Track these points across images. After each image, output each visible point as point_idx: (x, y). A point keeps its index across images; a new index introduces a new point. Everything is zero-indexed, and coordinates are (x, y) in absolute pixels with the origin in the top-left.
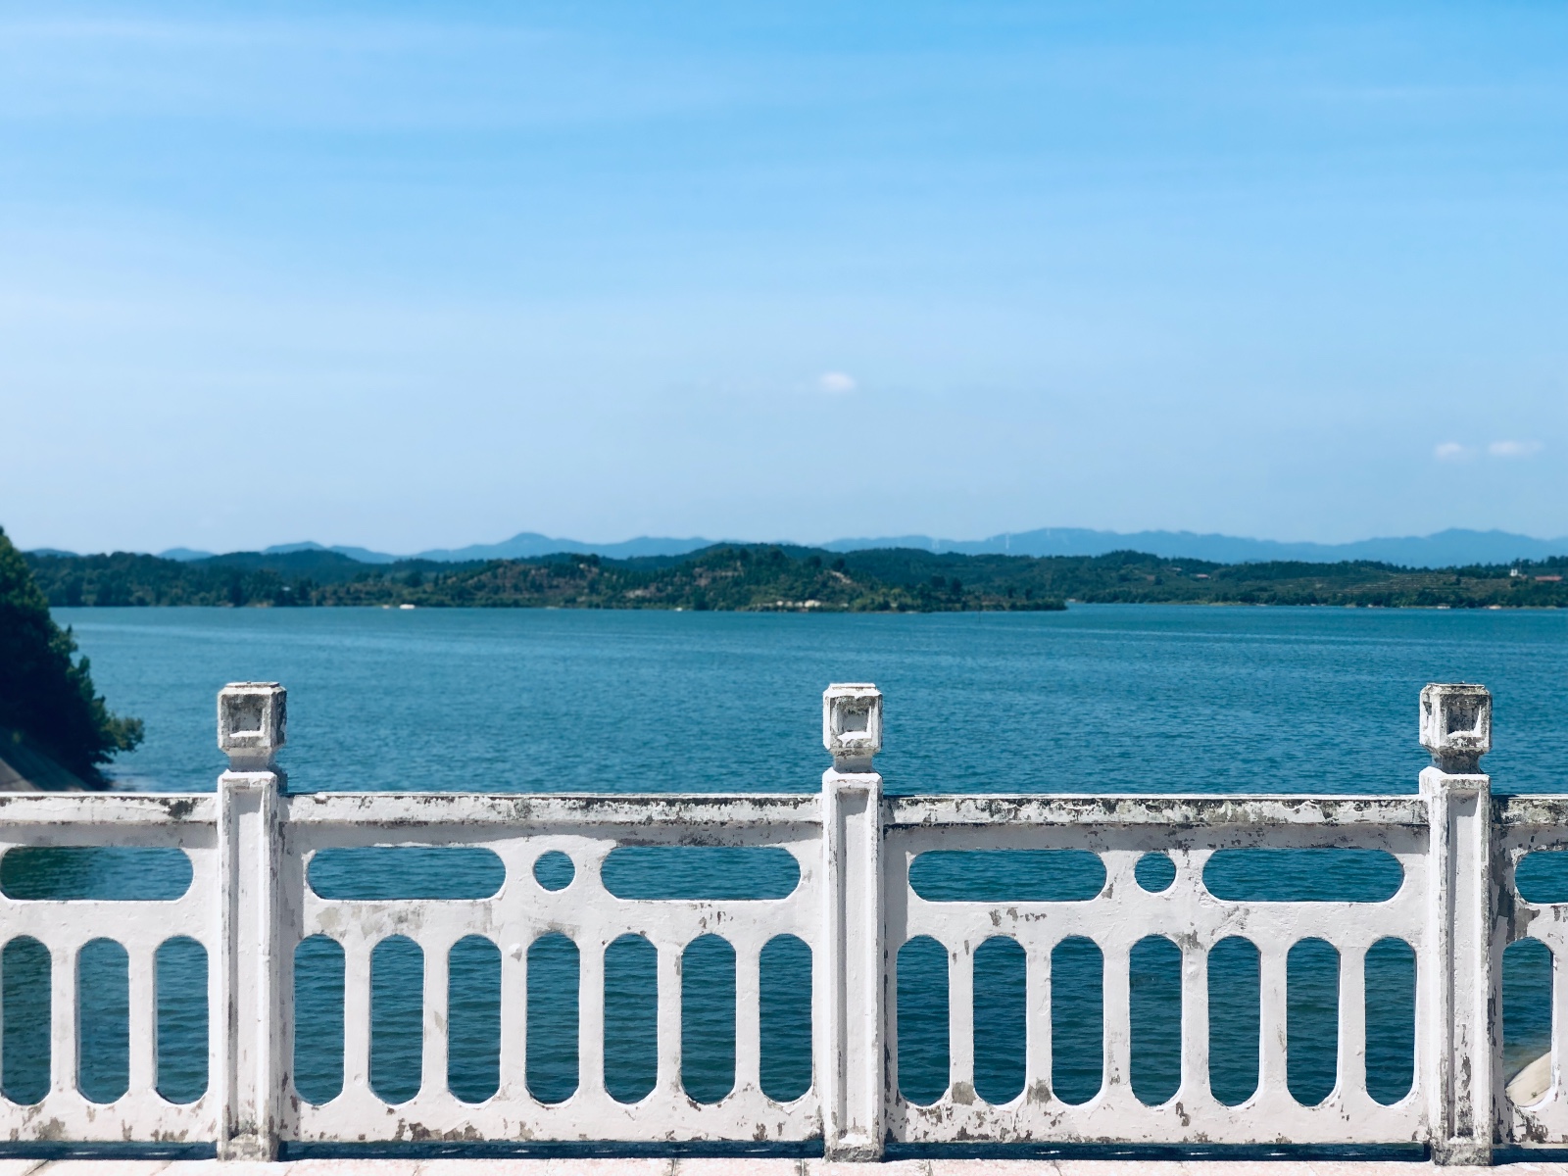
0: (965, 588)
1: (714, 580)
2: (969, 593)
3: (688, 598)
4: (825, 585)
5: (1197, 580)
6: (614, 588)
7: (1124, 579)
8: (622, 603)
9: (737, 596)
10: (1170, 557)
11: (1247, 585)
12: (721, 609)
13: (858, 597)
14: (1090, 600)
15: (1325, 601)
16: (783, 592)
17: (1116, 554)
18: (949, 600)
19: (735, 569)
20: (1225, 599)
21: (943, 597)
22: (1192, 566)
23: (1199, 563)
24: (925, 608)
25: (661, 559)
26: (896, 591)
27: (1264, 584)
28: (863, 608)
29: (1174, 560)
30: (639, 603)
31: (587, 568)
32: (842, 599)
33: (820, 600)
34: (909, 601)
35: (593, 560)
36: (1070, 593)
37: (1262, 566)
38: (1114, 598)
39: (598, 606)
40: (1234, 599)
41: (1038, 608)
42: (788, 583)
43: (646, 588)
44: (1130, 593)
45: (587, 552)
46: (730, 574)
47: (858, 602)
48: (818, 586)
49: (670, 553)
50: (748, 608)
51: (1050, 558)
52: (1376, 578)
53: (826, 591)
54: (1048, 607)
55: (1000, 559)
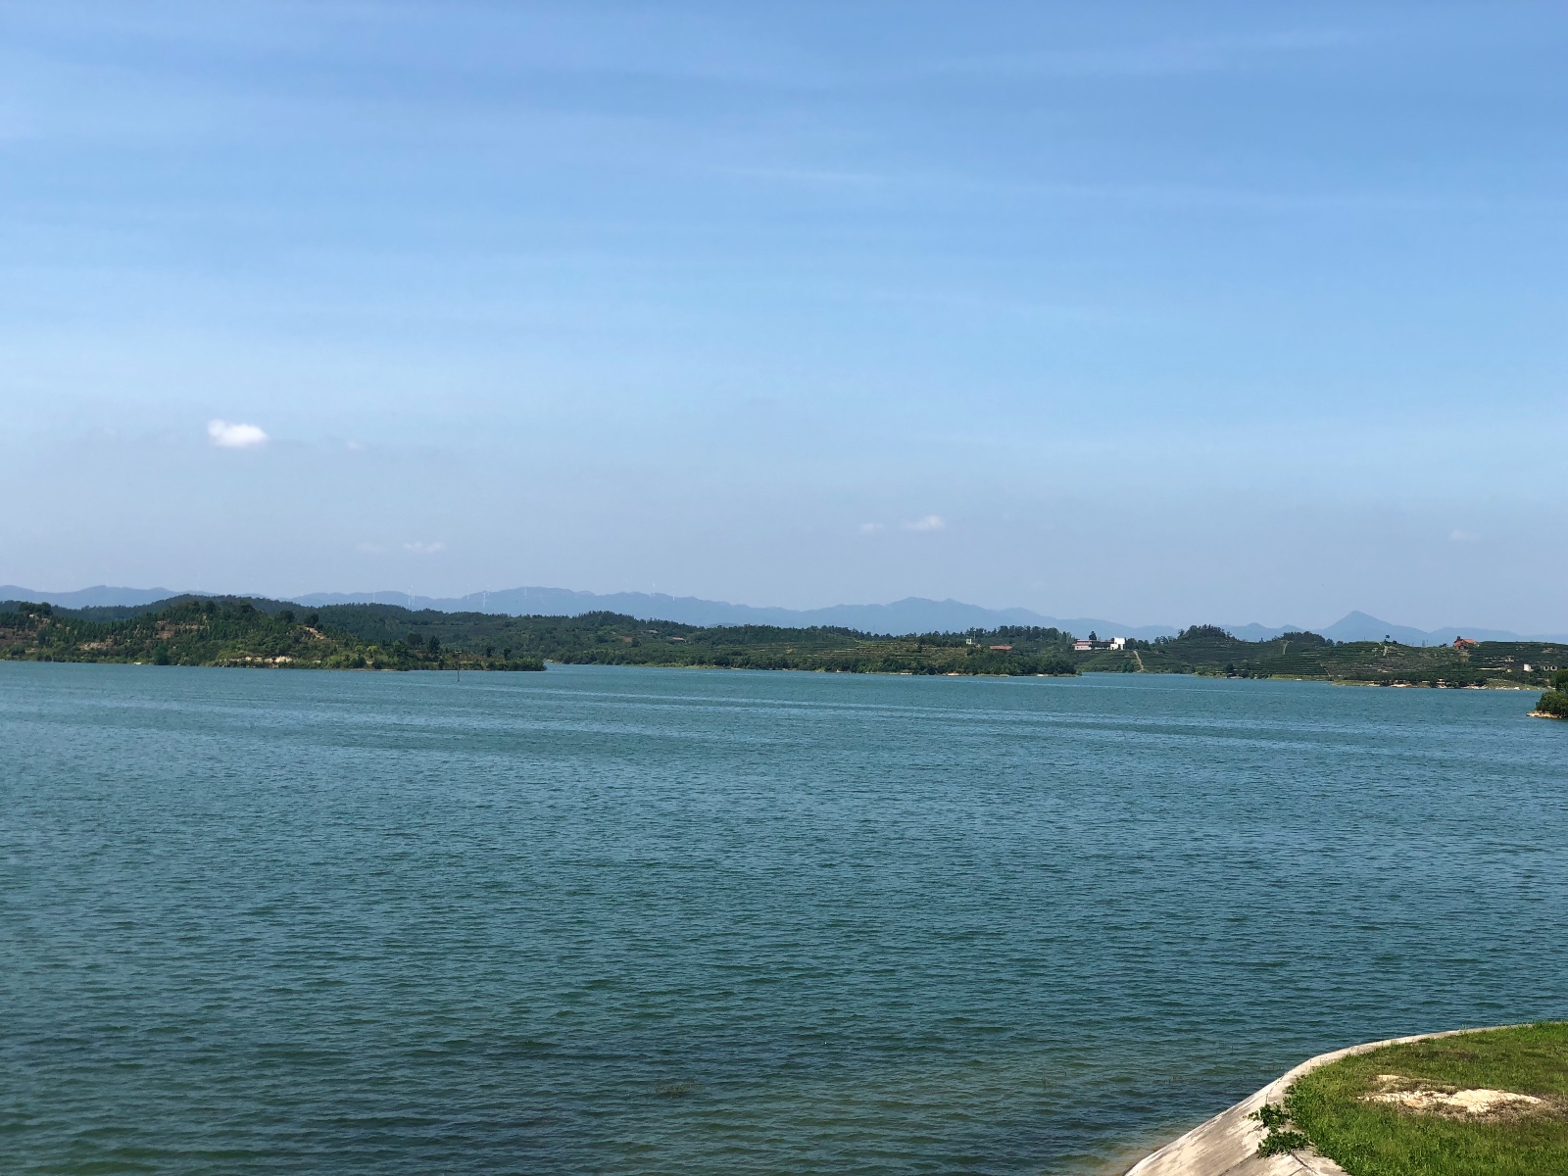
0: (442, 646)
1: (177, 633)
2: (447, 651)
3: (148, 652)
4: (297, 641)
5: (672, 643)
6: (67, 641)
7: (601, 640)
8: (76, 656)
9: (202, 651)
10: (647, 619)
11: (721, 649)
12: (183, 664)
13: (332, 654)
14: (567, 662)
15: (796, 666)
16: (252, 647)
17: (593, 615)
18: (427, 659)
19: (201, 623)
20: (701, 663)
21: (421, 655)
22: (668, 629)
23: (675, 625)
24: (402, 667)
25: (120, 611)
26: (373, 648)
27: (739, 648)
28: (337, 666)
29: (651, 622)
30: (94, 657)
31: (37, 618)
32: (315, 655)
33: (291, 656)
34: (385, 658)
35: (45, 610)
36: (548, 653)
37: (736, 630)
38: (592, 660)
39: (48, 659)
40: (710, 663)
41: (516, 668)
42: (258, 638)
43: (102, 640)
44: (607, 654)
45: (38, 601)
46: (195, 627)
47: (333, 658)
48: (290, 641)
49: (130, 604)
50: (213, 663)
51: (527, 618)
52: (843, 644)
53: (299, 647)
54: (526, 667)
55: (476, 617)
